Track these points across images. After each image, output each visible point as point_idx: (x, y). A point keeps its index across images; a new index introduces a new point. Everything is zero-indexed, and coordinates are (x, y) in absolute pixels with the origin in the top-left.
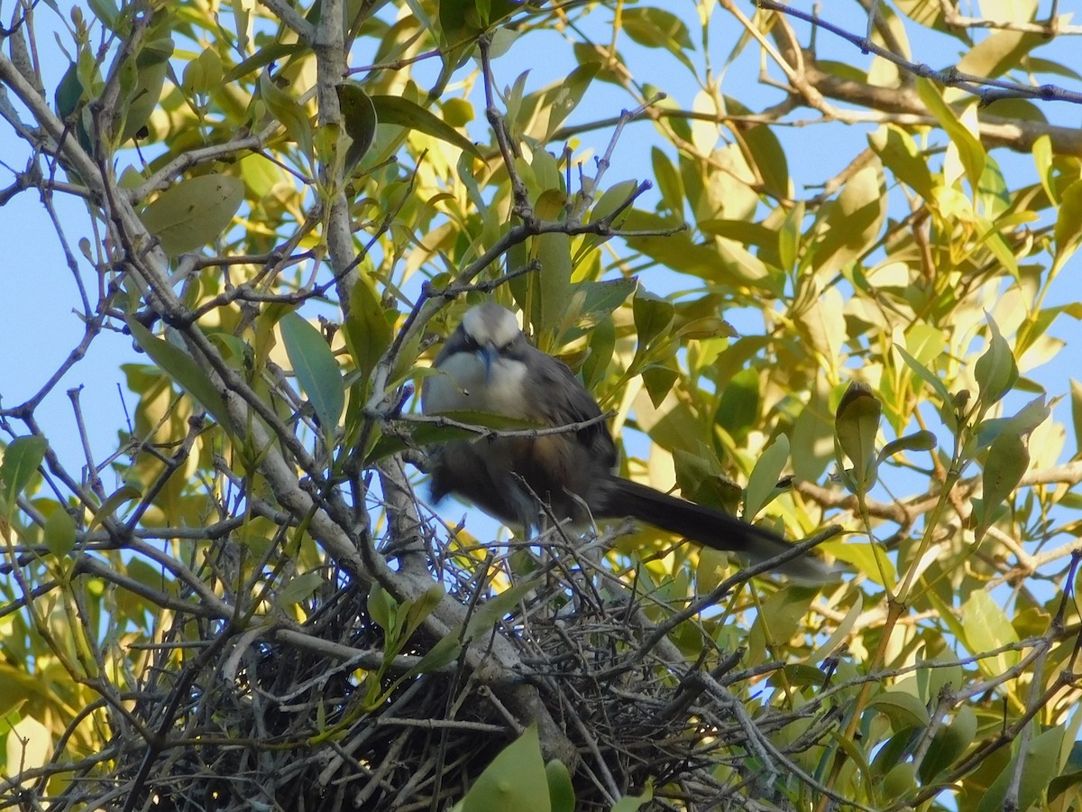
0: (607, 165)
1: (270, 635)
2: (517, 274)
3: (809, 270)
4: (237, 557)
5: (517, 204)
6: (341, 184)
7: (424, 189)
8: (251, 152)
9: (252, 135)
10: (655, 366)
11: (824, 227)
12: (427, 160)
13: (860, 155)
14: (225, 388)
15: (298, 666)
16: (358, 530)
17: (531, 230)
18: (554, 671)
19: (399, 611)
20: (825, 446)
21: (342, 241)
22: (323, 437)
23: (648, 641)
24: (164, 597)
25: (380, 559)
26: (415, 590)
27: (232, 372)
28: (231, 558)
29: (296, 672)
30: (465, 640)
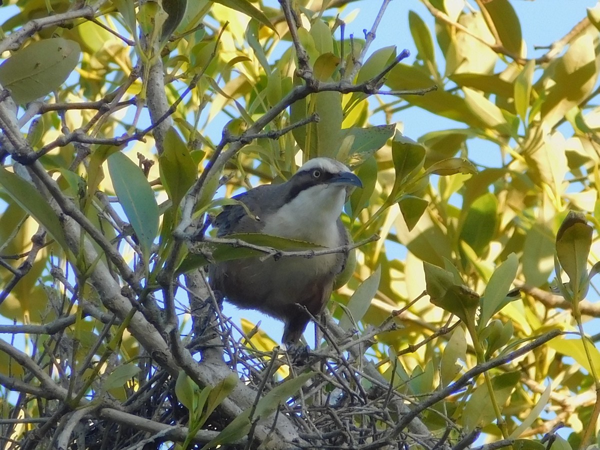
0: (374, 37)
1: (97, 413)
2: (300, 125)
3: (537, 117)
4: (70, 348)
5: (300, 68)
6: (158, 49)
7: (225, 52)
8: (86, 19)
9: (87, 6)
10: (409, 196)
11: (550, 83)
12: (228, 30)
13: (580, 23)
14: (62, 212)
15: (118, 437)
16: (168, 329)
17: (311, 88)
18: (326, 444)
19: (201, 395)
20: (547, 264)
21: (158, 94)
22: (141, 252)
23: (402, 421)
24: (11, 381)
25: (186, 352)
26: (214, 377)
27: (68, 201)
28: (65, 350)
29: (116, 442)
30: (254, 418)
